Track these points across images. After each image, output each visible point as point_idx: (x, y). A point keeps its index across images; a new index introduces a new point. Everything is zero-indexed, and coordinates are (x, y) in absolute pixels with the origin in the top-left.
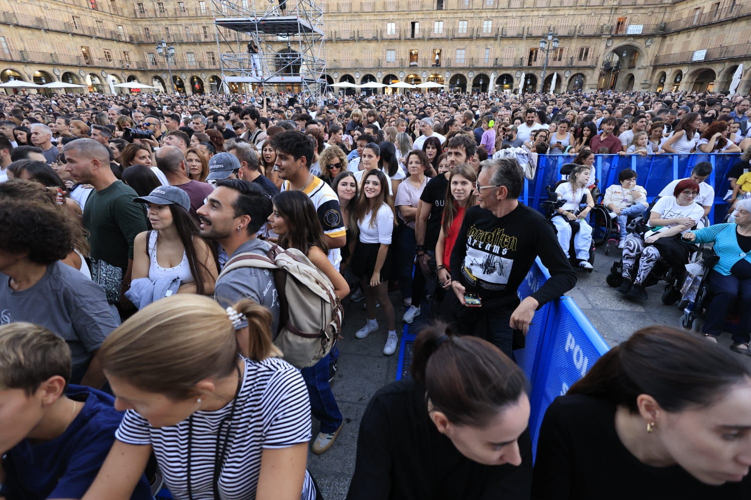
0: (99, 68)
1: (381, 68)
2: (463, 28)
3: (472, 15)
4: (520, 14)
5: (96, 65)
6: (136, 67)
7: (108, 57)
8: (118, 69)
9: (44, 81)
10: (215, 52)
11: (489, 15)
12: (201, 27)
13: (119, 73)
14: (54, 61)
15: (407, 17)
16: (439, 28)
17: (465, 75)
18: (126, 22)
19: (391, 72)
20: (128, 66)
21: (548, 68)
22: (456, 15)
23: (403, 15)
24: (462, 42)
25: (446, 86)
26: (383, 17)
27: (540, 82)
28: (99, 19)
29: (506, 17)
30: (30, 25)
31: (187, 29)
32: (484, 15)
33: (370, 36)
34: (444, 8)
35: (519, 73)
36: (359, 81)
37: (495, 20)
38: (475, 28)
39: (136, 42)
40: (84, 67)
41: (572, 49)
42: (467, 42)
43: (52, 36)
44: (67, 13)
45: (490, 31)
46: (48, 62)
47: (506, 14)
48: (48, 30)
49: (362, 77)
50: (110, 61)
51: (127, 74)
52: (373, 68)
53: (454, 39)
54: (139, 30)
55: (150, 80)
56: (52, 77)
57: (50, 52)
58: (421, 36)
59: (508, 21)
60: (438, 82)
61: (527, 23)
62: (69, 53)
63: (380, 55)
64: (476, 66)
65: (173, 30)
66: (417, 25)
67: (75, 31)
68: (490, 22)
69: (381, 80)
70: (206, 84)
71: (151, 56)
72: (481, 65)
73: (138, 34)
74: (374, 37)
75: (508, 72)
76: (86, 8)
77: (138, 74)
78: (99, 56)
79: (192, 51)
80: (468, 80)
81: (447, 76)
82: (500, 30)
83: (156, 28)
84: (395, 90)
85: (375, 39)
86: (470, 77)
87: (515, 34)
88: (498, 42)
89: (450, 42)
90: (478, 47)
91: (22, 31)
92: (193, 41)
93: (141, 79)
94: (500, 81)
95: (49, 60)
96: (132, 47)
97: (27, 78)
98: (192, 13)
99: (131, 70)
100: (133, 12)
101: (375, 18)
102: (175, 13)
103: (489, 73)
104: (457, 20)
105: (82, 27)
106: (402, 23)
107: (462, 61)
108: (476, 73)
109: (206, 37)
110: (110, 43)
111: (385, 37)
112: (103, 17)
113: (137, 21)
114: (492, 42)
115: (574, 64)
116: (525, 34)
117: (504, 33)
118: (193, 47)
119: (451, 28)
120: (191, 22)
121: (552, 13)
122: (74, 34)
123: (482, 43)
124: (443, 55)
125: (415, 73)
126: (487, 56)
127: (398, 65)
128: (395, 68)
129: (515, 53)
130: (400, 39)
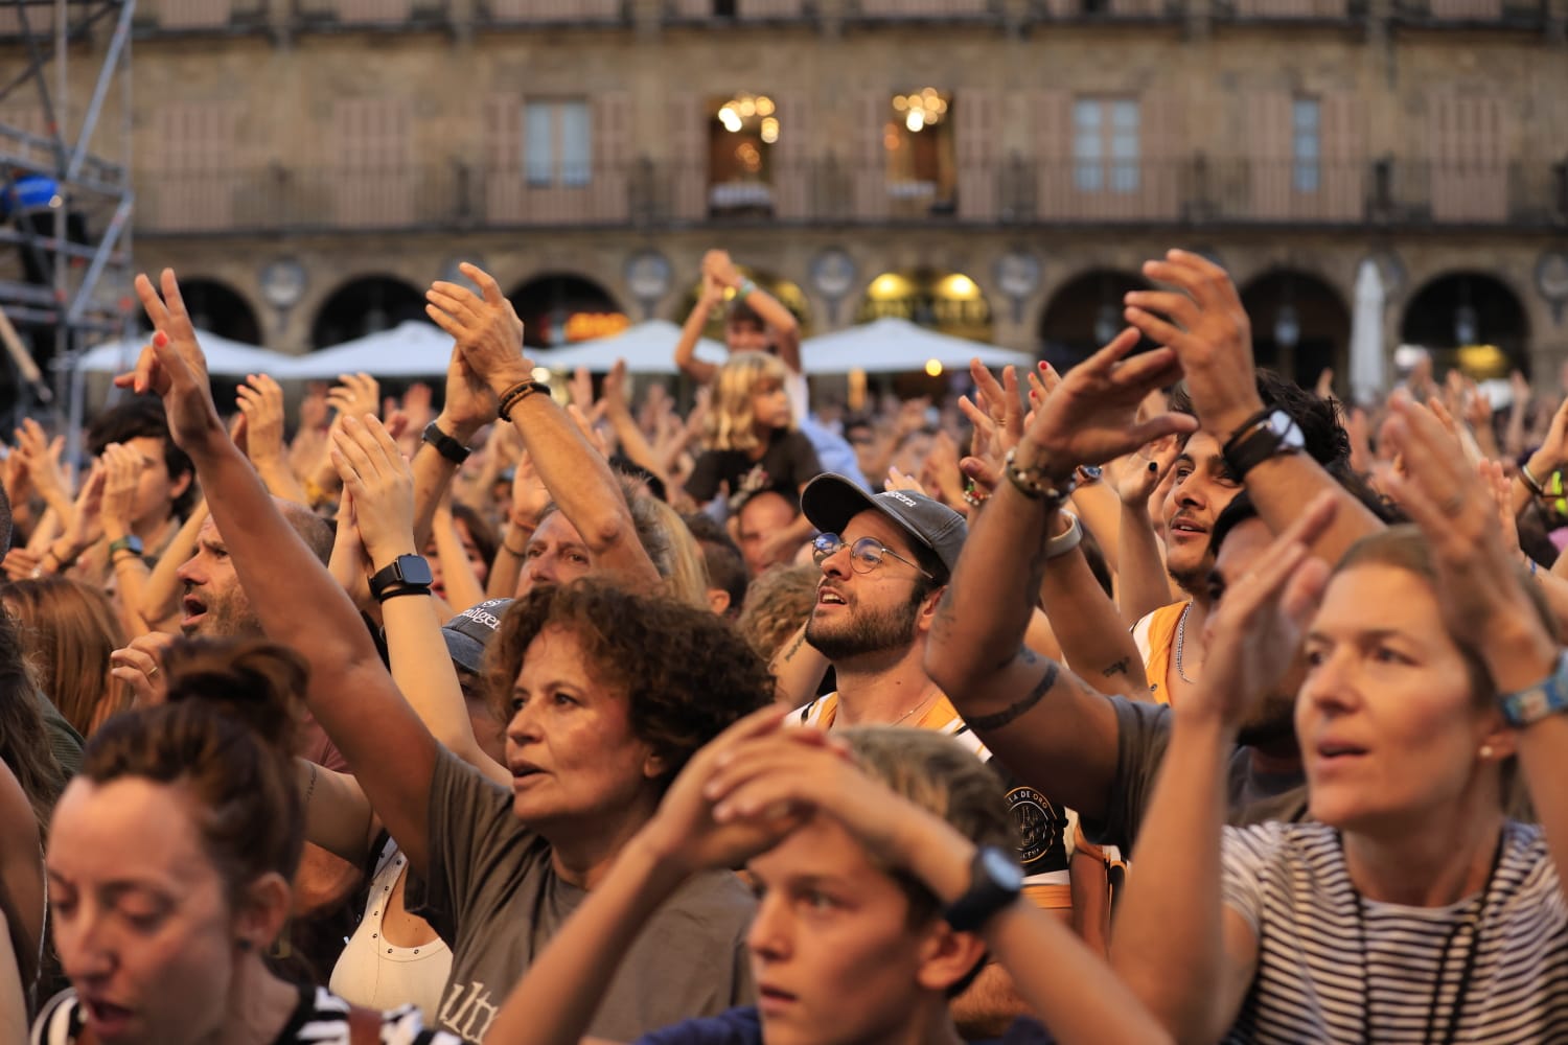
1: (484, 228)
19: (559, 258)
25: (1012, 355)
36: (299, 329)
49: (317, 295)
52: (414, 231)
53: (1042, 25)
63: (467, 135)
64: (1232, 210)
72: (1270, 202)
74: (418, 12)
75: (1482, 259)
81: (1019, 283)
88: (1374, 51)
89: (1016, 52)
90: (1231, 81)
103: (1332, 263)
107: (1126, 180)
108: (1248, 265)
111: (508, 7)
114: (1331, 52)
123: (1258, 60)
124: (970, 136)
125: (762, 262)
126: (1307, 149)
127: (613, 204)
128: (596, 231)
129: (1511, 131)
130: (624, 27)
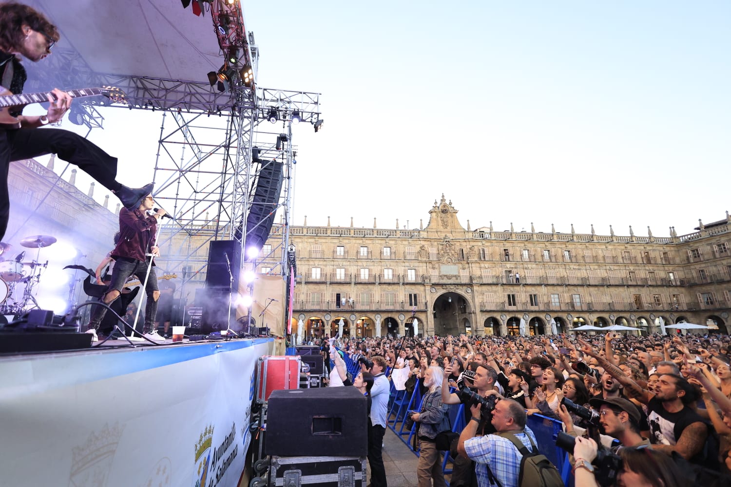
0: (648, 311)
5: (646, 309)
6: (685, 308)
7: (658, 301)
8: (667, 311)
9: (601, 325)
13: (667, 315)
14: (610, 308)
18: (677, 268)
20: (677, 308)
28: (652, 270)
30: (597, 284)
39: (686, 284)
40: (635, 311)
43: (612, 289)
44: (625, 271)
46: (606, 309)
48: (610, 285)
50: (659, 304)
51: (677, 315)
54: (692, 274)
55: (704, 320)
56: (608, 322)
57: (608, 302)
62: (623, 301)
67: (630, 283)
71: (706, 296)
73: (690, 276)
76: (641, 264)
77: (688, 315)
78: (649, 301)
83: (714, 269)
91: (592, 289)
93: (691, 319)
95: (607, 308)
96: (683, 290)
97: (590, 323)
99: (681, 311)
100: (685, 258)
105: (636, 280)
110: (661, 289)
112: (655, 268)
113: (690, 266)
122: (628, 286)
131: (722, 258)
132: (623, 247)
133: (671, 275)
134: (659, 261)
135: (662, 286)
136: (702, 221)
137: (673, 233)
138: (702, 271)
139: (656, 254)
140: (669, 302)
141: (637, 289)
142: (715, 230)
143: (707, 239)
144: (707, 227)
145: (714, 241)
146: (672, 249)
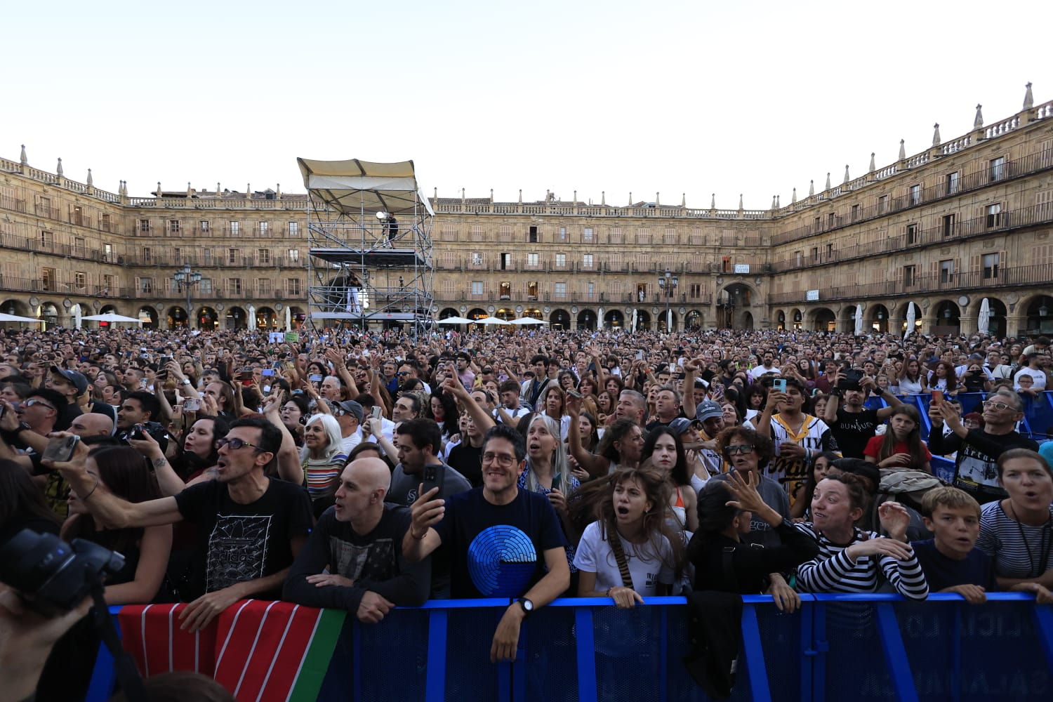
0: (62, 295)
1: (466, 301)
2: (560, 261)
3: (570, 249)
4: (621, 249)
5: (59, 291)
6: (117, 294)
7: (80, 281)
8: (91, 297)
10: (242, 278)
11: (589, 249)
12: (227, 250)
13: (90, 303)
15: (496, 248)
16: (533, 260)
17: (568, 310)
18: (118, 240)
19: (478, 306)
20: (106, 294)
21: (662, 304)
22: (552, 249)
23: (491, 246)
24: (561, 276)
25: (545, 322)
26: (468, 248)
27: (654, 319)
28: (80, 236)
29: (608, 252)
31: (207, 252)
32: (583, 249)
33: (452, 266)
34: (538, 240)
35: (629, 309)
36: (437, 316)
37: (596, 255)
38: (575, 262)
39: (125, 263)
40: (39, 293)
41: (683, 285)
42: (567, 276)
44: (35, 228)
45: (591, 266)
47: (607, 250)
49: (440, 311)
50: (82, 286)
51: (103, 303)
52: (455, 301)
53: (551, 272)
54: (135, 250)
55: (136, 311)
58: (513, 268)
59: (610, 256)
60: (535, 317)
61: (631, 259)
62: (22, 275)
63: (464, 287)
64: (579, 301)
65: (186, 251)
66: (508, 257)
67: (40, 248)
68: (591, 257)
69: (466, 315)
70: (222, 317)
71: (145, 281)
72: (585, 299)
73: (132, 254)
74: (456, 268)
75: (617, 308)
76: (66, 223)
77: (119, 304)
78: (67, 280)
79: (209, 277)
80: (572, 316)
81: (547, 311)
82: (603, 265)
83: (162, 249)
84: (481, 326)
85: (458, 270)
86: (574, 313)
87: (619, 269)
88: (602, 276)
89: (547, 276)
90: (580, 281)
92: (212, 264)
93: (121, 309)
94: (608, 317)
96: (119, 270)
98: (217, 234)
99: (111, 298)
100: (132, 229)
101: (458, 247)
102: (194, 233)
103: (595, 309)
104: (554, 254)
105: (52, 245)
106: (491, 254)
107: (563, 296)
108: (580, 309)
109: (232, 261)
110: (88, 264)
111: (470, 266)
112: (87, 234)
113: (134, 240)
114: (595, 276)
115: (688, 301)
116: (630, 270)
117: (607, 268)
118: (211, 272)
119: (547, 261)
120: (214, 243)
121: (656, 250)
122: (36, 253)
123: (584, 277)
124: (540, 288)
125: (507, 307)
126: (591, 291)
127: (486, 298)
128: (483, 302)
129: (622, 288)
130: (488, 271)
131: (172, 238)
132: (40, 189)
133: (108, 247)
134: (95, 225)
135: (92, 261)
136: (161, 186)
137: (123, 190)
138: (148, 249)
139: (93, 214)
140: (97, 283)
141: (51, 260)
142: (173, 201)
143: (162, 210)
144: (165, 195)
145: (168, 215)
146: (117, 211)
